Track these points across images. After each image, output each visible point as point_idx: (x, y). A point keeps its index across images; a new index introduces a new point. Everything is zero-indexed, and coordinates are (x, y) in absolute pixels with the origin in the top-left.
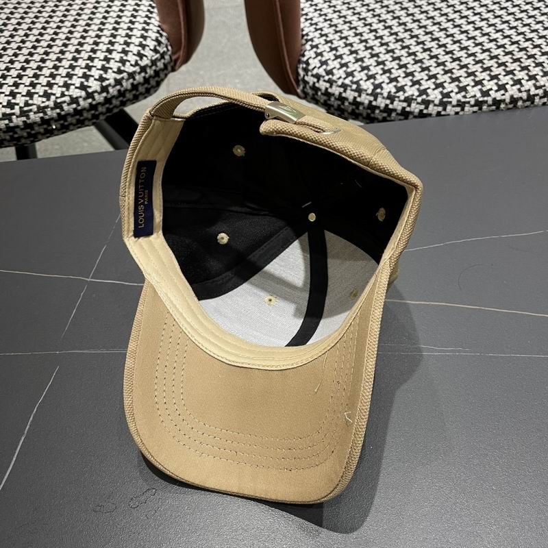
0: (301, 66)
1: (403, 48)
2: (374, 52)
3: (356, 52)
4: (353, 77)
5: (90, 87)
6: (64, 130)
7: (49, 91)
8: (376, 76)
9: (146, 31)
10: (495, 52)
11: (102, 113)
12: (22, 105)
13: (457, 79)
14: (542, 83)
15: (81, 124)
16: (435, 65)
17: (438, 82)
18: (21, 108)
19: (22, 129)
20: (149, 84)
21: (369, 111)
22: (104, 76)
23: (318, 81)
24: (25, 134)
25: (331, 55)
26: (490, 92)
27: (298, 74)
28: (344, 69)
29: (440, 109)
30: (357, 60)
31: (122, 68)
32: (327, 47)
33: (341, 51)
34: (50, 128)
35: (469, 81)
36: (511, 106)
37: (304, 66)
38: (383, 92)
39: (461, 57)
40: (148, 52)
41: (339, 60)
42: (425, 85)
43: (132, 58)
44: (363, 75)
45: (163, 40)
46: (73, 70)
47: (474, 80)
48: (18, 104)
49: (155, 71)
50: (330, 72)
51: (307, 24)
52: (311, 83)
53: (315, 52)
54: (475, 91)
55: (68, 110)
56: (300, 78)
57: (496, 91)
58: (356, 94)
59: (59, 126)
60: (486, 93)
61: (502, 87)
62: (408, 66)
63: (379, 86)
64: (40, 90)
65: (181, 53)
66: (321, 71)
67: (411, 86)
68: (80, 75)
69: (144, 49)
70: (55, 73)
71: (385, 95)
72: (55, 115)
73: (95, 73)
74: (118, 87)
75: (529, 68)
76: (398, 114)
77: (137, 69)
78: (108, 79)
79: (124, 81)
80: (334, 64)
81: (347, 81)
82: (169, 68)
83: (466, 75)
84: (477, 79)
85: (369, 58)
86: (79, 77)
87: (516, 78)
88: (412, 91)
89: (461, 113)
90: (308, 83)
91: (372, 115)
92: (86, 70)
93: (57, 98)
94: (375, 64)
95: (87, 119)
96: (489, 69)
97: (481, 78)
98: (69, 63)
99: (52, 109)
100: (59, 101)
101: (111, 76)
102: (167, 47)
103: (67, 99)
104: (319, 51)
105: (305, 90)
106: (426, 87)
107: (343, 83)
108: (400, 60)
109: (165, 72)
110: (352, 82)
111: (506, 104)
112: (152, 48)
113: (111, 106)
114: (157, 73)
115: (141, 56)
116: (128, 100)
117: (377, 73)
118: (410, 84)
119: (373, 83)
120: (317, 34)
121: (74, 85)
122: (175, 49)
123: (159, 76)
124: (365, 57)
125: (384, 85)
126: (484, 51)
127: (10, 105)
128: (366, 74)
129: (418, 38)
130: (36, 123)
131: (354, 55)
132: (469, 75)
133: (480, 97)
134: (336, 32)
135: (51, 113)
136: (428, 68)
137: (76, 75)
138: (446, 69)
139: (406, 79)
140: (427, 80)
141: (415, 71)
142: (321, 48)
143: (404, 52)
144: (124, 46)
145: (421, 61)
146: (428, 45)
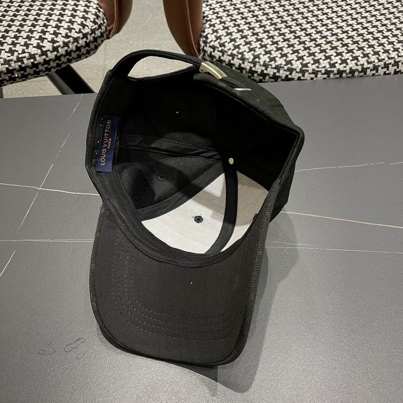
0: (202, 39)
1: (276, 29)
2: (255, 32)
3: (242, 31)
4: (239, 49)
5: (44, 47)
6: (24, 79)
7: (13, 49)
8: (256, 49)
9: (88, 7)
10: (341, 36)
11: (53, 67)
13: (313, 54)
14: (373, 60)
15: (37, 74)
16: (298, 43)
17: (300, 55)
20: (89, 47)
21: (250, 74)
22: (55, 39)
23: (214, 51)
25: (224, 33)
26: (336, 65)
27: (199, 45)
28: (233, 43)
29: (300, 75)
30: (242, 37)
31: (69, 34)
32: (221, 27)
33: (231, 30)
34: (13, 76)
35: (322, 56)
36: (350, 75)
37: (204, 39)
38: (260, 61)
39: (317, 38)
40: (88, 23)
41: (229, 36)
42: (290, 57)
43: (77, 27)
44: (246, 48)
45: (101, 15)
46: (32, 33)
47: (325, 55)
49: (94, 37)
50: (222, 45)
51: (207, 8)
52: (209, 53)
53: (213, 30)
54: (325, 63)
55: (27, 64)
56: (201, 48)
57: (340, 64)
58: (241, 62)
59: (20, 75)
60: (333, 65)
61: (344, 62)
62: (279, 43)
63: (258, 56)
64: (6, 47)
65: (114, 25)
66: (216, 44)
68: (37, 37)
69: (86, 21)
70: (19, 35)
71: (262, 63)
72: (17, 67)
73: (49, 37)
74: (66, 48)
75: (364, 48)
76: (270, 77)
77: (80, 35)
78: (58, 42)
79: (70, 44)
80: (226, 39)
81: (235, 52)
82: (105, 36)
83: (319, 52)
84: (327, 55)
85: (251, 36)
86: (36, 39)
87: (354, 55)
88: (281, 61)
89: (315, 79)
90: (207, 52)
91: (252, 78)
92: (41, 34)
93: (19, 54)
94: (255, 40)
95: (42, 71)
96: (336, 48)
97: (330, 54)
98: (29, 28)
99: (15, 62)
100: (20, 56)
101: (60, 40)
102: (103, 21)
103: (27, 55)
104: (215, 29)
105: (205, 57)
106: (291, 58)
107: (231, 53)
108: (273, 38)
109: (102, 39)
110: (238, 53)
111: (347, 74)
112: (92, 20)
113: (60, 62)
114: (95, 39)
115: (84, 26)
116: (74, 58)
117: (256, 47)
118: (280, 56)
119: (253, 54)
120: (214, 16)
121: (32, 44)
122: (109, 22)
123: (97, 42)
124: (248, 35)
125: (261, 56)
126: (333, 35)
128: (249, 48)
129: (287, 23)
130: (2, 72)
131: (241, 33)
132: (322, 51)
133: (329, 68)
134: (228, 15)
135: (15, 65)
136: (293, 45)
137: (34, 37)
138: (306, 46)
139: (277, 53)
140: (292, 54)
141: (284, 47)
142: (217, 27)
143: (276, 33)
144: (71, 18)
145: (288, 40)
146: (294, 28)
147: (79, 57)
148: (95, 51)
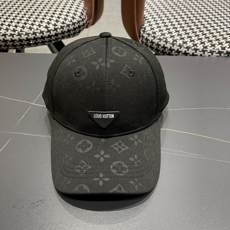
0: (142, 29)
1: (188, 26)
2: (175, 27)
4: (164, 35)
5: (49, 27)
6: (36, 45)
7: (32, 27)
9: (77, 9)
11: (53, 40)
12: (19, 31)
13: (211, 41)
15: (43, 43)
16: (202, 34)
17: (202, 41)
19: (18, 41)
20: (75, 30)
21: (170, 51)
22: (56, 24)
23: (149, 36)
24: (19, 44)
25: (156, 26)
27: (140, 33)
28: (161, 32)
29: (202, 53)
30: (167, 29)
31: (65, 22)
32: (154, 23)
33: (160, 25)
34: (30, 43)
35: (217, 42)
37: (144, 29)
39: (214, 32)
40: (77, 17)
41: (159, 28)
42: (196, 42)
43: (69, 18)
44: (169, 35)
45: (84, 13)
47: (219, 42)
48: (17, 30)
49: (79, 26)
50: (154, 33)
51: (147, 13)
52: (145, 37)
53: (149, 24)
54: (219, 47)
55: (39, 36)
56: (141, 35)
57: (228, 48)
58: (165, 43)
59: (34, 43)
60: (224, 48)
62: (190, 34)
63: (176, 41)
64: (28, 26)
65: (91, 20)
66: (151, 32)
67: (190, 42)
68: (46, 22)
69: (75, 15)
70: (36, 20)
71: (178, 44)
72: (33, 37)
73: (53, 22)
74: (62, 30)
76: (182, 54)
77: (71, 23)
78: (58, 26)
79: (65, 27)
80: (157, 30)
81: (162, 37)
82: (85, 26)
83: (215, 40)
84: (220, 42)
88: (190, 44)
89: (211, 56)
90: (144, 37)
91: (171, 53)
92: (49, 21)
93: (34, 30)
94: (175, 31)
95: (46, 41)
96: (226, 38)
97: (222, 42)
98: (42, 17)
99: (32, 34)
100: (35, 31)
101: (59, 25)
102: (85, 16)
104: (151, 24)
105: (143, 40)
106: (197, 43)
107: (159, 38)
108: (186, 31)
109: (83, 27)
110: (164, 38)
112: (79, 16)
113: (58, 38)
114: (79, 27)
115: (73, 18)
116: (65, 36)
117: (175, 35)
118: (189, 41)
119: (173, 39)
120: (151, 17)
121: (43, 26)
122: (89, 18)
124: (171, 28)
125: (178, 40)
126: (224, 31)
127: (14, 30)
128: (170, 35)
129: (195, 23)
130: (24, 39)
131: (166, 27)
132: (217, 40)
133: (221, 50)
134: (159, 17)
135: (31, 36)
136: (198, 36)
137: (44, 22)
138: (207, 36)
139: (188, 39)
140: (197, 40)
141: (192, 36)
142: (152, 23)
143: (188, 28)
144: (67, 13)
145: (195, 32)
146: (199, 26)
147: (69, 36)
148: (78, 33)
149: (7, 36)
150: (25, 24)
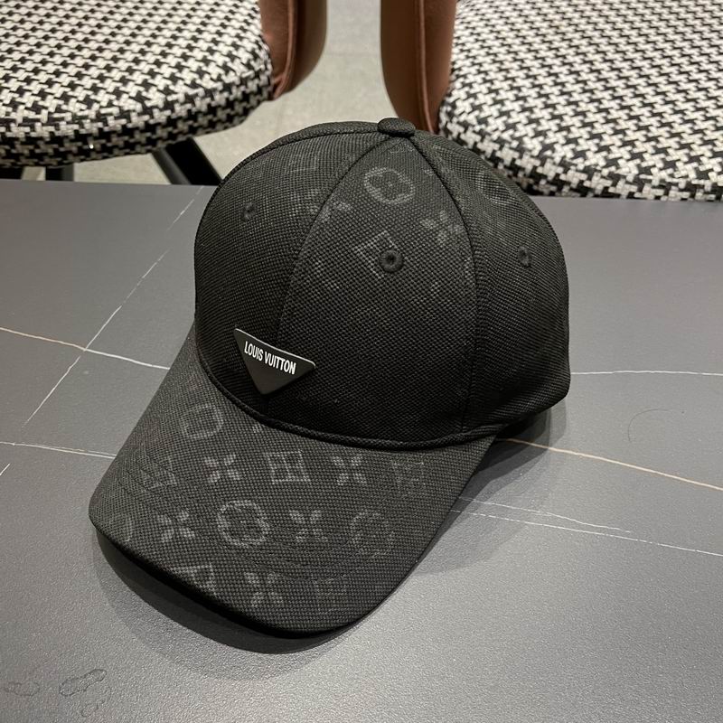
0: (445, 109)
1: (592, 101)
2: (549, 102)
3: (524, 99)
4: (515, 130)
5: (149, 99)
6: (105, 154)
7: (93, 97)
8: (548, 133)
9: (241, 38)
11: (160, 138)
12: (52, 110)
13: (664, 151)
15: (130, 148)
16: (634, 128)
17: (636, 151)
18: (49, 113)
19: (47, 143)
20: (233, 109)
21: (531, 181)
22: (172, 88)
23: (465, 132)
24: (50, 151)
25: (489, 99)
27: (439, 120)
28: (504, 118)
29: (634, 188)
30: (524, 110)
31: (198, 81)
32: (484, 88)
33: (503, 95)
34: (85, 147)
35: (682, 155)
37: (449, 109)
38: (554, 155)
39: (674, 122)
40: (237, 66)
41: (498, 106)
42: (616, 153)
43: (214, 70)
44: (529, 130)
45: (262, 54)
46: (131, 74)
47: (688, 155)
48: (46, 108)
49: (244, 93)
50: (483, 121)
51: (462, 56)
52: (455, 135)
53: (467, 93)
54: (688, 170)
55: (114, 127)
56: (441, 126)
57: (719, 174)
58: (516, 155)
59: (98, 146)
60: (703, 175)
62: (596, 125)
63: (551, 147)
64: (80, 93)
65: (284, 76)
66: (472, 119)
67: (596, 152)
68: (139, 82)
69: (232, 60)
70: (107, 75)
71: (558, 160)
72: (95, 130)
73: (160, 82)
74: (189, 106)
76: (571, 190)
77: (219, 86)
78: (176, 93)
79: (198, 99)
80: (490, 111)
81: (506, 136)
82: (265, 94)
83: (677, 147)
84: (693, 154)
85: (542, 109)
86: (136, 85)
88: (596, 159)
89: (664, 199)
90: (451, 133)
91: (535, 187)
92: (148, 77)
93: (101, 107)
94: (549, 117)
95: (139, 143)
96: (711, 142)
97: (699, 153)
98: (127, 65)
99: (92, 121)
100: (103, 111)
101: (181, 90)
102: (266, 64)
103: (115, 111)
104: (472, 91)
106: (618, 155)
107: (499, 138)
108: (585, 116)
109: (258, 97)
110: (513, 138)
112: (245, 61)
113: (175, 131)
114: (246, 97)
115: (227, 69)
116: (201, 126)
117: (549, 130)
118: (595, 149)
119: (541, 142)
120: (473, 70)
121: (127, 93)
122: (277, 69)
123: (248, 102)
124: (536, 107)
125: (556, 146)
126: (707, 119)
127: (36, 108)
128: (534, 130)
129: (615, 91)
130: (67, 137)
131: (521, 102)
132: (682, 147)
133: (694, 179)
134: (501, 70)
135: (90, 127)
136: (623, 132)
137: (133, 81)
138: (650, 135)
139: (590, 142)
140: (620, 147)
141: (605, 133)
142: (476, 88)
143: (592, 107)
144: (207, 54)
145: (614, 121)
146: (628, 102)
147: (212, 127)
148: (243, 118)
149: (12, 125)
150: (72, 86)
